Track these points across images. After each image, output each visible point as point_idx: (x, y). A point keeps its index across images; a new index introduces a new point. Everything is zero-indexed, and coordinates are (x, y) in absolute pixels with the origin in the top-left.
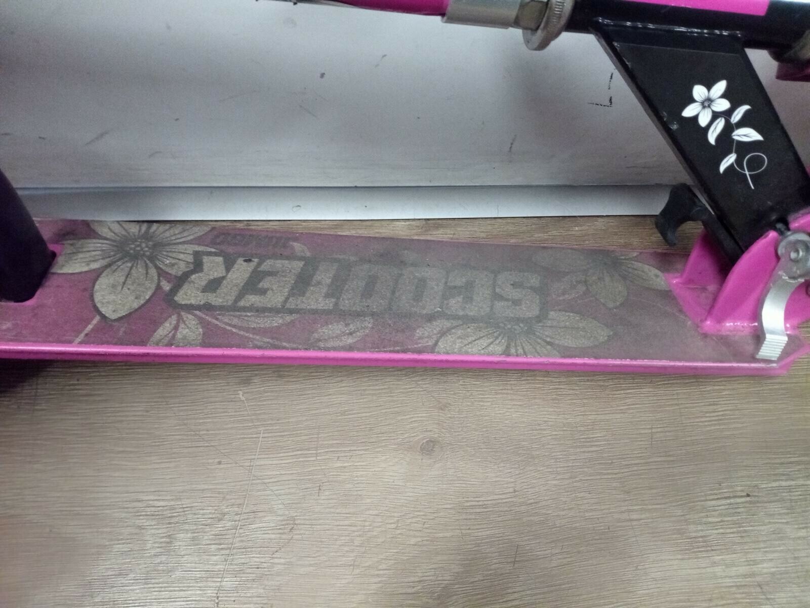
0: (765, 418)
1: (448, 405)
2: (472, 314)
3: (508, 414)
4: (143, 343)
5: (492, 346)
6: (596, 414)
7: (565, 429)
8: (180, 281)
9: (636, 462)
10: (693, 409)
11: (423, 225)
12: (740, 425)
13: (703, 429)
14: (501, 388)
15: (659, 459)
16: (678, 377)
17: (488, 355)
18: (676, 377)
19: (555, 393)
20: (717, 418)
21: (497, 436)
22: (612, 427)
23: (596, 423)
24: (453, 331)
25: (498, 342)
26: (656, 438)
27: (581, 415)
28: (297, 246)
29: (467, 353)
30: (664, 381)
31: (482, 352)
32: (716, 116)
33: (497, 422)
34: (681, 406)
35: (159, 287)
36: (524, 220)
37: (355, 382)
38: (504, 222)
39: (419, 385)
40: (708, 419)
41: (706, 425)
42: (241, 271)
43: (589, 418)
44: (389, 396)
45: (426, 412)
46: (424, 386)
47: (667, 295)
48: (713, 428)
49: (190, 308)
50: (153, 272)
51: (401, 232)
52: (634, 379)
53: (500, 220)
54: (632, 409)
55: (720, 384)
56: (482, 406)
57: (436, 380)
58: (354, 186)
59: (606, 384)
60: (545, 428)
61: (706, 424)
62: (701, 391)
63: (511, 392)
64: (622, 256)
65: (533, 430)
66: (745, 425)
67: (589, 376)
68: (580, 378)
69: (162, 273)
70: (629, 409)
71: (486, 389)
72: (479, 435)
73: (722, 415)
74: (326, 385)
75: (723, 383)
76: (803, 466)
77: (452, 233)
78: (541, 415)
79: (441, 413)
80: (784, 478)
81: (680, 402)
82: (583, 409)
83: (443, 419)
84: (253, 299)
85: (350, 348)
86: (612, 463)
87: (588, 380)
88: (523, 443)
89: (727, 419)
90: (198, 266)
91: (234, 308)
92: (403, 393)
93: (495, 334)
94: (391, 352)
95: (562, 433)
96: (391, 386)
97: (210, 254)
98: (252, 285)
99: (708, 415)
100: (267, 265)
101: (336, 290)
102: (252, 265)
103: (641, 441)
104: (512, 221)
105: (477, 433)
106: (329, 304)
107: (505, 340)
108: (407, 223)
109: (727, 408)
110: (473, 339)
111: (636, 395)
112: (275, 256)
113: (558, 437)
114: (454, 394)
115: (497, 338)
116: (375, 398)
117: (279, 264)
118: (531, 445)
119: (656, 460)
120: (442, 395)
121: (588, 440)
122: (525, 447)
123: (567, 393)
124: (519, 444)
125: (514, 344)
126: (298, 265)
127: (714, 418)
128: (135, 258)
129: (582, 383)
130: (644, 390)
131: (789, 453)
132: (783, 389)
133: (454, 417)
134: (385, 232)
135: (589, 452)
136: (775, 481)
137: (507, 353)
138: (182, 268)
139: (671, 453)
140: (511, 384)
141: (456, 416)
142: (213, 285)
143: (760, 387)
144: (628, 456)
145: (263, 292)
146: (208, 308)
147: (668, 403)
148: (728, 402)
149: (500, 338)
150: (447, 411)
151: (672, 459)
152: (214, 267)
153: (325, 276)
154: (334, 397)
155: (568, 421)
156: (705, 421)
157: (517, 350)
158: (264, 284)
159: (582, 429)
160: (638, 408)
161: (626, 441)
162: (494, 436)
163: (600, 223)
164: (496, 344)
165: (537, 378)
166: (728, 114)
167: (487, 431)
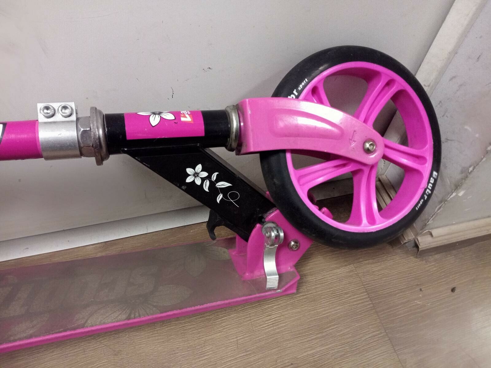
0: (297, 317)
1: (120, 352)
2: (112, 298)
3: (156, 348)
5: (120, 315)
6: (206, 337)
7: (189, 349)
9: (230, 359)
10: (258, 321)
11: (104, 245)
12: (284, 324)
13: (265, 331)
14: (151, 334)
15: (242, 355)
16: (249, 304)
17: (117, 322)
18: (248, 304)
19: (183, 330)
20: (271, 323)
21: (149, 364)
22: (215, 342)
23: (206, 342)
24: (99, 311)
25: (124, 312)
26: (240, 343)
27: (198, 339)
28: (10, 277)
29: (104, 323)
30: (242, 308)
31: (114, 320)
32: (203, 180)
33: (149, 355)
34: (252, 321)
36: (163, 231)
37: (61, 350)
38: (151, 235)
39: (102, 343)
40: (267, 325)
41: (266, 329)
43: (203, 340)
44: (83, 355)
45: (106, 359)
46: (105, 343)
47: (228, 262)
48: (270, 329)
52: (226, 311)
53: (149, 234)
54: (226, 328)
55: (271, 303)
56: (140, 347)
57: (112, 338)
58: (62, 230)
59: (211, 317)
60: (178, 352)
61: (266, 327)
62: (262, 309)
63: (157, 335)
64: (207, 244)
65: (171, 355)
66: (286, 323)
67: (201, 315)
68: (196, 317)
70: (224, 329)
71: (142, 336)
72: (139, 365)
73: (275, 320)
74: (43, 356)
75: (274, 302)
76: (319, 340)
77: (121, 247)
78: (175, 344)
79: (116, 357)
80: (309, 349)
81: (251, 318)
82: (198, 335)
83: (117, 361)
85: (31, 337)
86: (216, 363)
87: (201, 318)
88: (165, 364)
89: (277, 322)
92: (92, 350)
93: (124, 308)
94: (57, 333)
95: (187, 352)
96: (85, 348)
99: (266, 322)
103: (232, 346)
104: (156, 233)
105: (138, 365)
107: (129, 311)
108: (94, 246)
109: (276, 316)
110: (110, 313)
111: (228, 320)
113: (185, 355)
114: (124, 344)
115: (125, 310)
116: (74, 357)
118: (170, 364)
119: (240, 355)
120: (116, 346)
121: (202, 353)
122: (166, 366)
123: (190, 328)
124: (163, 365)
125: (134, 312)
127: (270, 324)
129: (197, 320)
130: (232, 316)
131: (311, 334)
132: (305, 299)
133: (123, 358)
135: (203, 360)
136: (305, 352)
139: (248, 350)
140: (157, 330)
141: (125, 357)
143: (293, 300)
144: (225, 357)
147: (245, 321)
148: (277, 312)
149: (126, 310)
150: (119, 355)
151: (249, 353)
153: (24, 293)
154: (48, 363)
155: (191, 344)
156: (266, 326)
157: (135, 315)
159: (198, 347)
160: (229, 327)
161: (223, 348)
162: (148, 364)
164: (123, 314)
165: (172, 323)
166: (209, 177)
167: (144, 362)
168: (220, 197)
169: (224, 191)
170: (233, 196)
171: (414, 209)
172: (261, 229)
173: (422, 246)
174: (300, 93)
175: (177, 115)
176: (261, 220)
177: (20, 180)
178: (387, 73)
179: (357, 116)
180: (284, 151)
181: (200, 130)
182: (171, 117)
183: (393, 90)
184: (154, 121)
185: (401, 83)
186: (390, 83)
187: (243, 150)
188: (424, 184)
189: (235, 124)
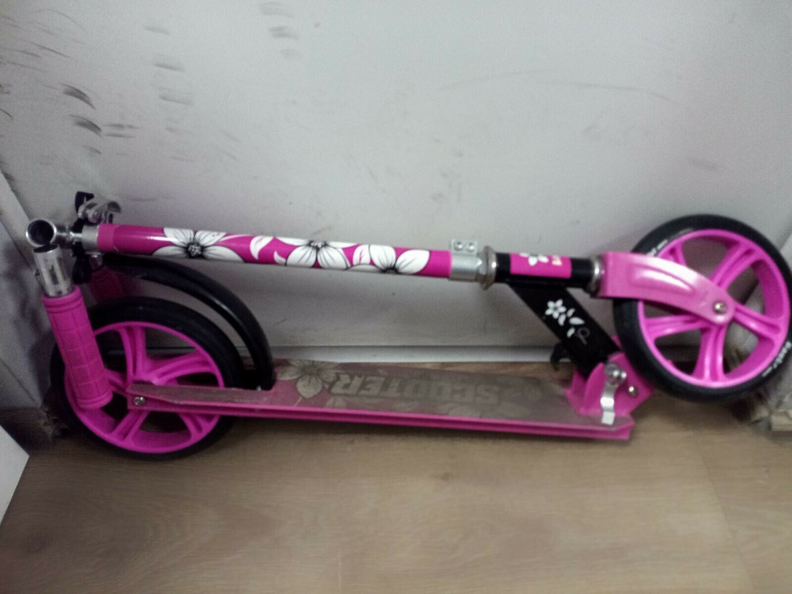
2: (465, 401)
4: (322, 407)
8: (332, 385)
24: (456, 408)
28: (381, 371)
32: (560, 314)
35: (323, 387)
42: (357, 381)
47: (563, 398)
49: (339, 395)
50: (320, 381)
51: (428, 366)
69: (324, 381)
84: (363, 392)
85: (409, 412)
90: (338, 378)
91: (357, 395)
97: (342, 374)
98: (363, 386)
100: (368, 379)
101: (401, 389)
102: (363, 377)
106: (398, 395)
112: (372, 375)
117: (374, 378)
126: (383, 379)
128: (311, 374)
134: (423, 366)
137: (481, 417)
138: (331, 380)
142: (347, 386)
145: (369, 389)
146: (346, 395)
152: (345, 379)
153: (395, 384)
158: (368, 386)
163: (535, 366)
166: (566, 313)
168: (571, 332)
169: (577, 327)
170: (583, 333)
171: (760, 374)
172: (603, 369)
173: (775, 428)
174: (658, 252)
175: (551, 259)
176: (605, 360)
177: (394, 294)
178: (746, 243)
179: (711, 278)
180: (636, 300)
181: (567, 272)
182: (544, 260)
183: (752, 259)
184: (533, 261)
185: (760, 253)
186: (748, 252)
187: (601, 294)
188: (774, 352)
189: (597, 271)
